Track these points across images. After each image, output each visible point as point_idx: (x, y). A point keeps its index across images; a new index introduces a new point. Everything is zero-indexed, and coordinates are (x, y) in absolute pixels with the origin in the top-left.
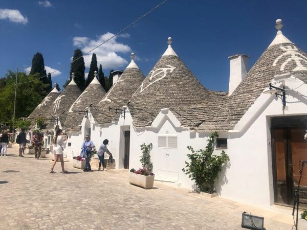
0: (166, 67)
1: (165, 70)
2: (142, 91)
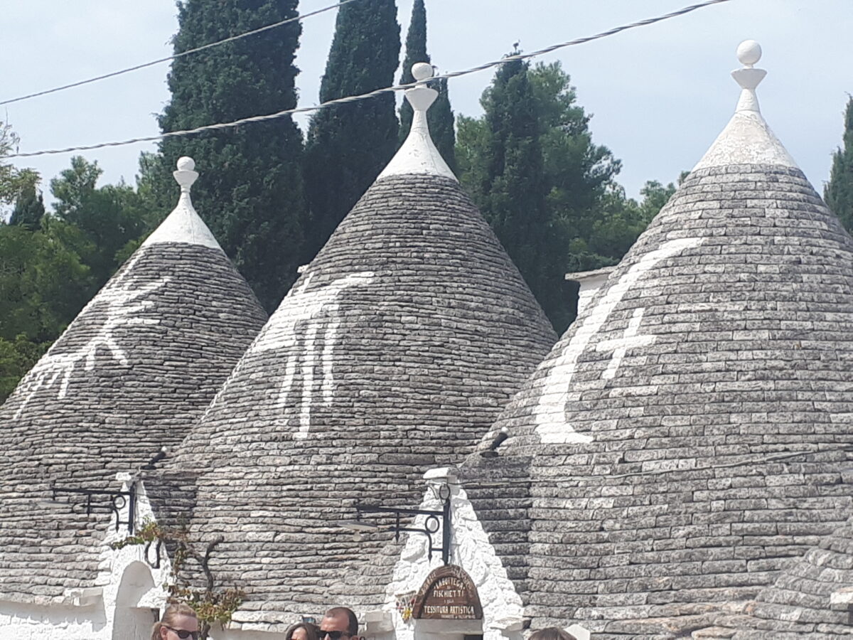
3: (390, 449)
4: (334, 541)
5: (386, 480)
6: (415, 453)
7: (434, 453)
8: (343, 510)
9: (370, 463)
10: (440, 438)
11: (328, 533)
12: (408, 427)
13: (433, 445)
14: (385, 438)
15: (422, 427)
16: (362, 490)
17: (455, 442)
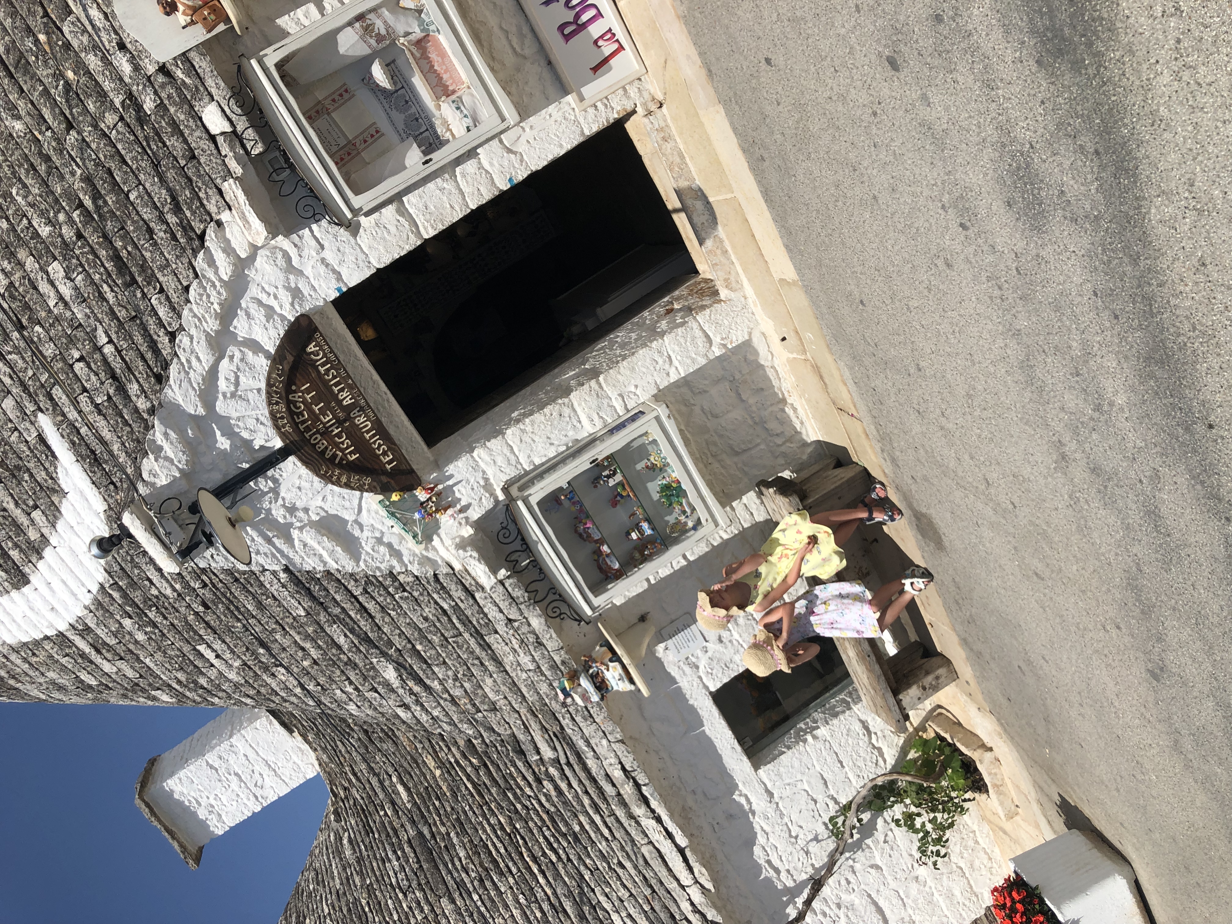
3: (428, 892)
4: (544, 854)
5: (457, 863)
6: (419, 861)
7: (409, 841)
8: (511, 881)
9: (453, 901)
10: (395, 852)
11: (542, 872)
12: (401, 896)
13: (403, 851)
14: (422, 911)
15: (394, 881)
16: (481, 881)
17: (391, 833)
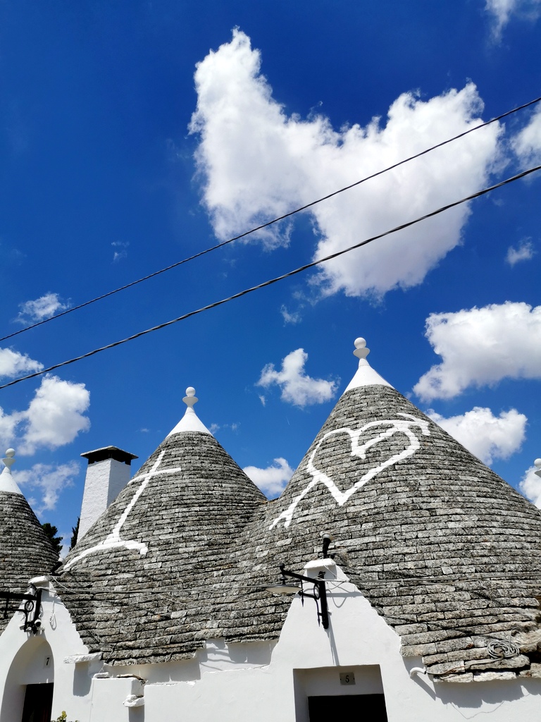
0: (397, 418)
1: (401, 426)
2: (341, 498)
